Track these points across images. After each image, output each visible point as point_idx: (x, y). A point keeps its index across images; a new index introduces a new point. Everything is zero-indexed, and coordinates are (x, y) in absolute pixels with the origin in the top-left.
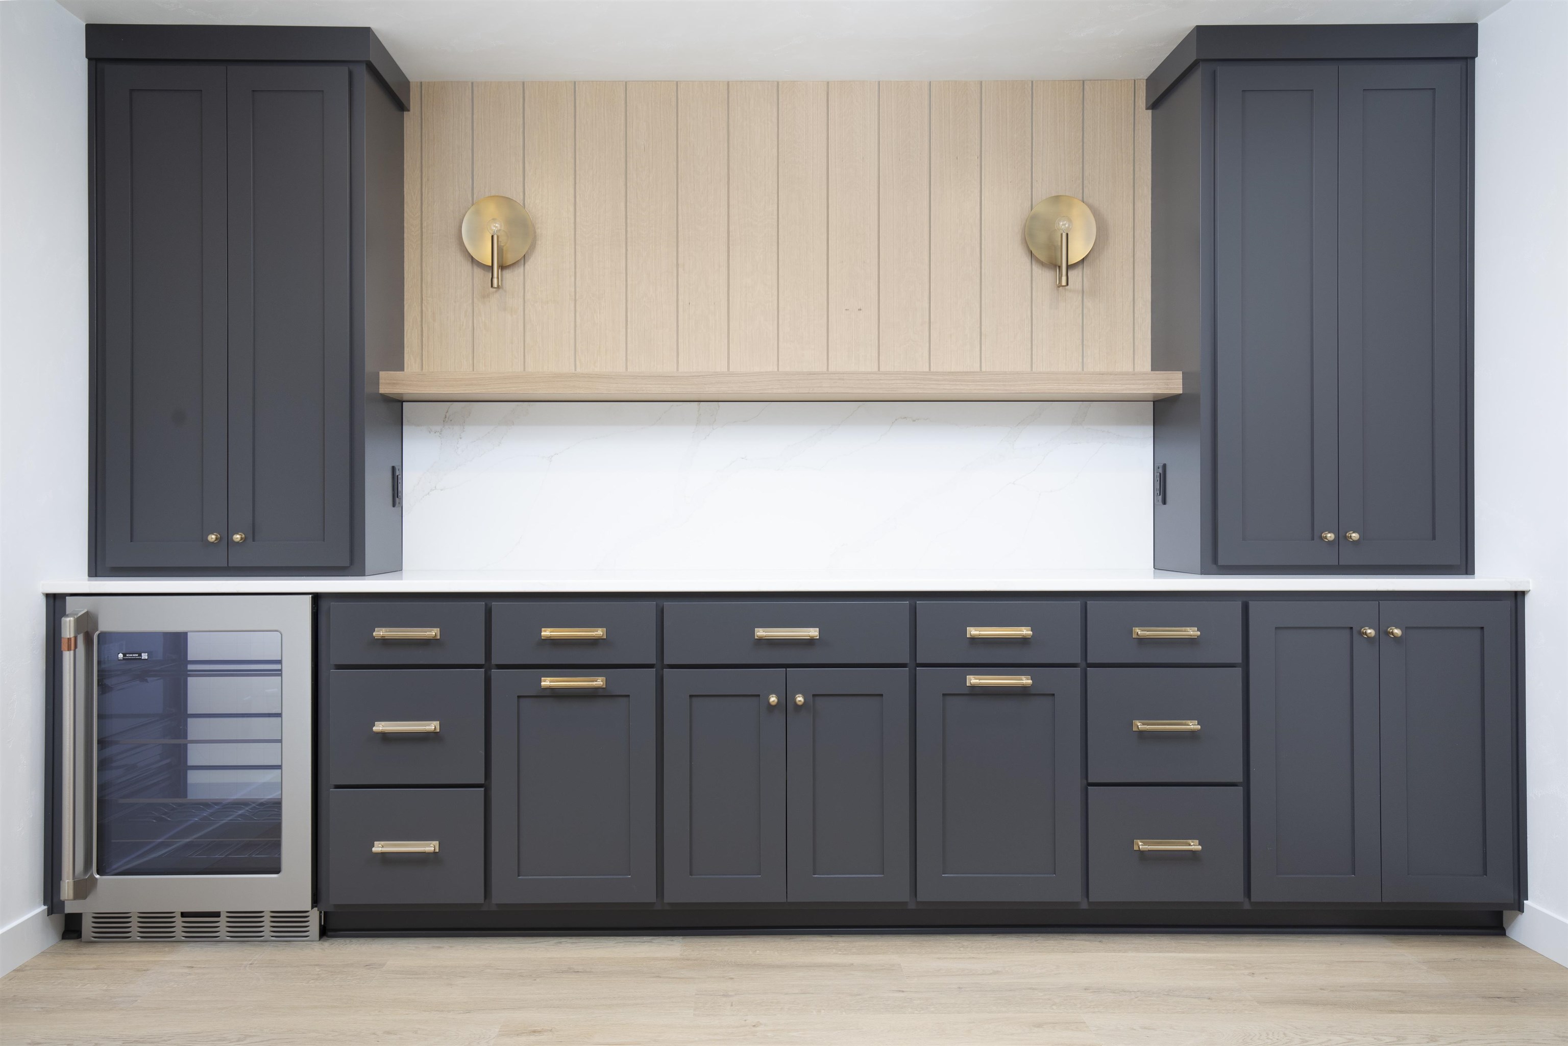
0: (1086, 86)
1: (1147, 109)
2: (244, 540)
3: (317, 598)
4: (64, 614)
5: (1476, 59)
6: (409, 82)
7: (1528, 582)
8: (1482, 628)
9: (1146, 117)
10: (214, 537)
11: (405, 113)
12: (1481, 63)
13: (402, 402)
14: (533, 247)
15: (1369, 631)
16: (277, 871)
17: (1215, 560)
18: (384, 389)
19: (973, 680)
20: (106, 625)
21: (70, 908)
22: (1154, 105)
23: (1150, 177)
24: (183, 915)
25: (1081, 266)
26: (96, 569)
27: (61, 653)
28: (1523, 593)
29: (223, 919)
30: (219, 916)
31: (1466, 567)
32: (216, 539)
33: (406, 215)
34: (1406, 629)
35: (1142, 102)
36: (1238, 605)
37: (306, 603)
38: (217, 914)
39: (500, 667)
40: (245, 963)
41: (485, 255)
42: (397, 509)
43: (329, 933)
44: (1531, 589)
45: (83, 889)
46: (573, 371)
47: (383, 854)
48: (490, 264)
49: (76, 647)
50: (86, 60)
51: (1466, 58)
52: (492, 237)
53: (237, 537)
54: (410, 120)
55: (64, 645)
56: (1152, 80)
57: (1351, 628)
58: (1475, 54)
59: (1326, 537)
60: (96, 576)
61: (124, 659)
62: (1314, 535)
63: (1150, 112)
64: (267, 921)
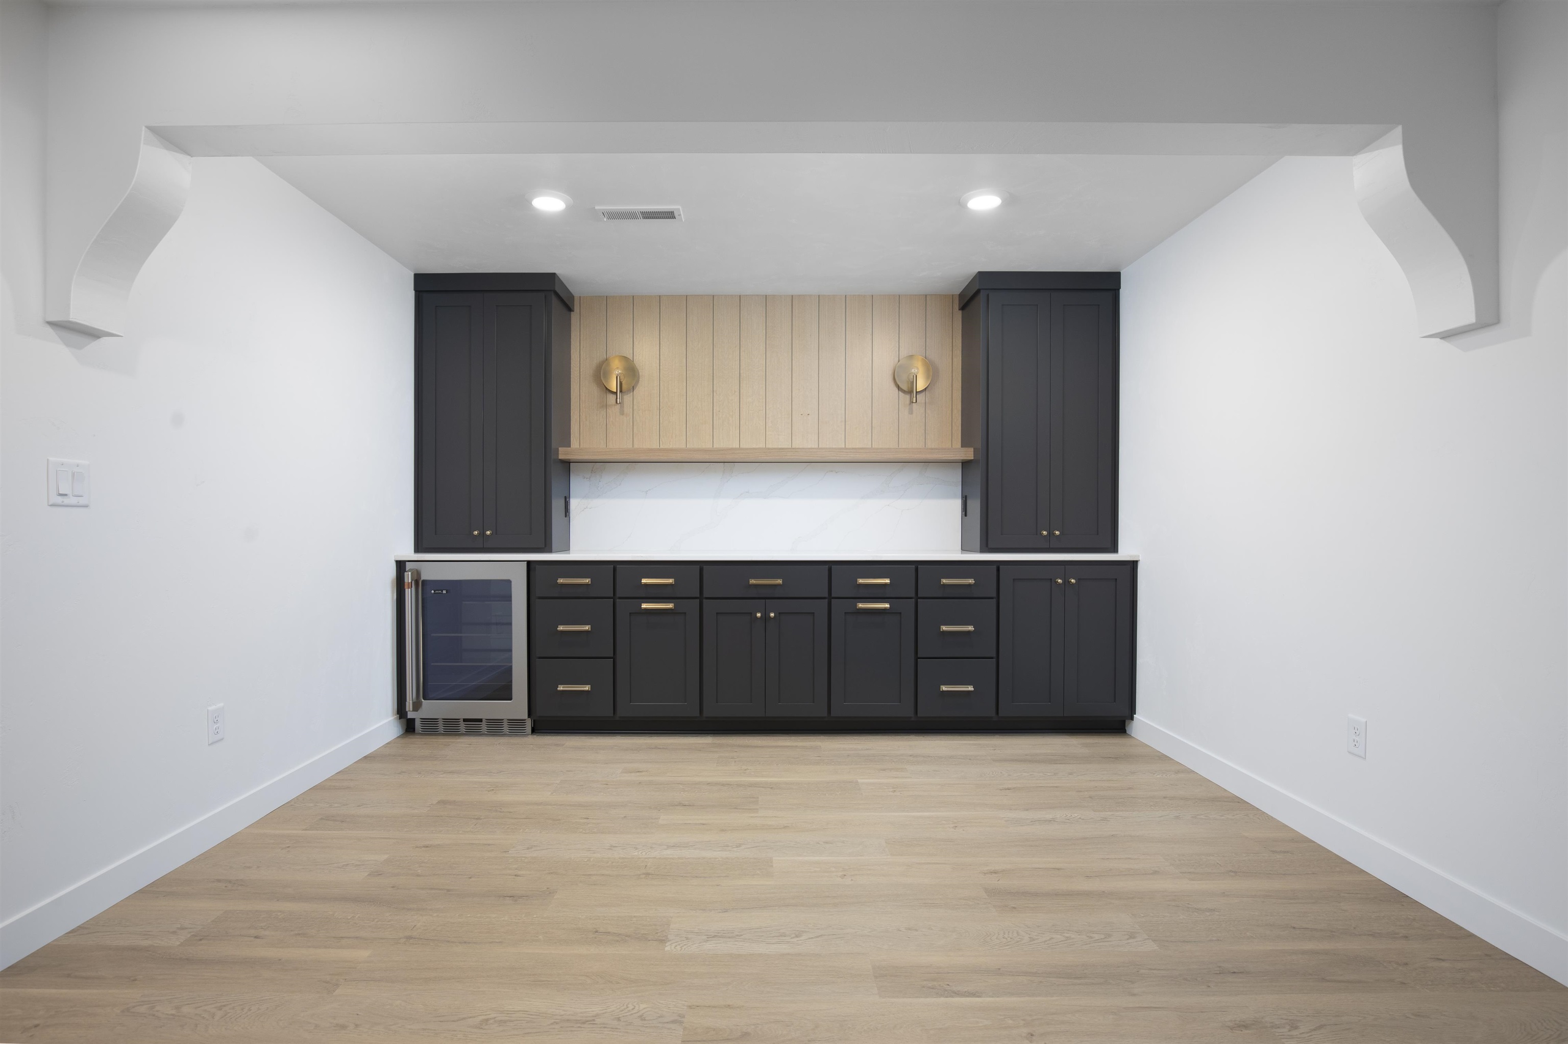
0: (927, 298)
1: (959, 310)
2: (492, 534)
3: (529, 563)
4: (405, 571)
5: (1120, 290)
6: (574, 297)
7: (1139, 556)
8: (1116, 579)
9: (959, 315)
10: (476, 532)
11: (572, 313)
12: (1122, 292)
13: (570, 463)
14: (638, 382)
15: (1059, 581)
16: (511, 699)
17: (987, 546)
18: (561, 457)
19: (861, 605)
20: (424, 577)
21: (411, 715)
22: (963, 308)
23: (961, 345)
24: (465, 720)
25: (924, 393)
26: (418, 549)
27: (405, 590)
28: (1137, 562)
29: (484, 723)
30: (482, 722)
31: (1114, 549)
32: (478, 533)
33: (572, 365)
34: (1078, 580)
35: (957, 307)
36: (995, 567)
37: (524, 566)
38: (480, 720)
39: (620, 598)
40: (496, 743)
41: (613, 386)
42: (567, 518)
43: (536, 731)
44: (1140, 559)
45: (417, 706)
46: (659, 447)
47: (563, 691)
48: (615, 391)
49: (412, 587)
50: (414, 292)
51: (1115, 290)
52: (617, 377)
53: (488, 533)
54: (574, 316)
55: (406, 586)
56: (961, 295)
57: (1051, 579)
58: (1120, 288)
59: (1043, 533)
60: (418, 552)
61: (434, 593)
62: (1038, 533)
63: (961, 312)
64: (505, 724)
